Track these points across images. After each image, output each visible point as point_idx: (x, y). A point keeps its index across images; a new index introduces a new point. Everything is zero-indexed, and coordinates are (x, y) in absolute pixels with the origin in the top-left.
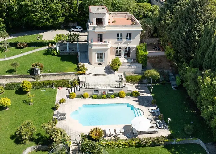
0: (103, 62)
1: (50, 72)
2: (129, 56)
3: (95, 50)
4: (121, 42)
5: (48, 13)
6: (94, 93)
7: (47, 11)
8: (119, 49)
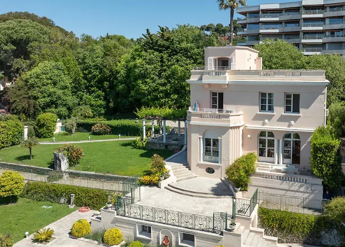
0: (219, 164)
1: (88, 170)
2: (296, 159)
3: (198, 129)
4: (270, 118)
5: (169, 82)
6: (138, 235)
7: (167, 78)
8: (267, 138)
